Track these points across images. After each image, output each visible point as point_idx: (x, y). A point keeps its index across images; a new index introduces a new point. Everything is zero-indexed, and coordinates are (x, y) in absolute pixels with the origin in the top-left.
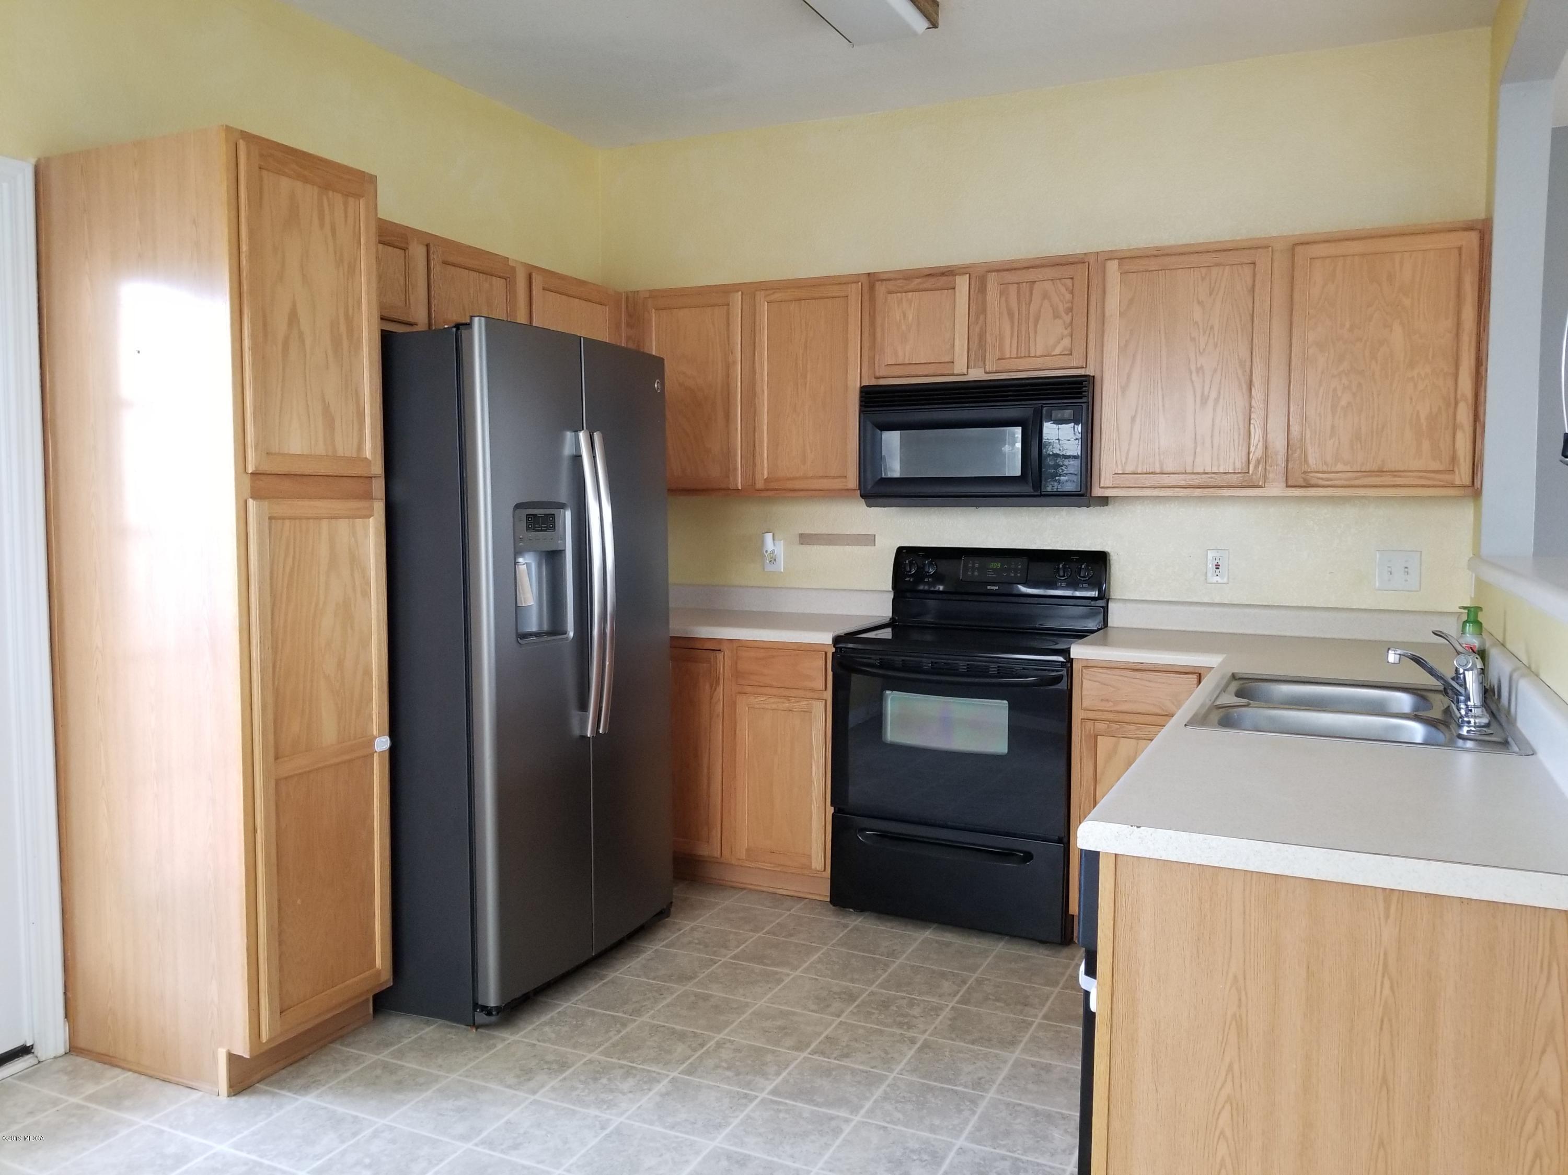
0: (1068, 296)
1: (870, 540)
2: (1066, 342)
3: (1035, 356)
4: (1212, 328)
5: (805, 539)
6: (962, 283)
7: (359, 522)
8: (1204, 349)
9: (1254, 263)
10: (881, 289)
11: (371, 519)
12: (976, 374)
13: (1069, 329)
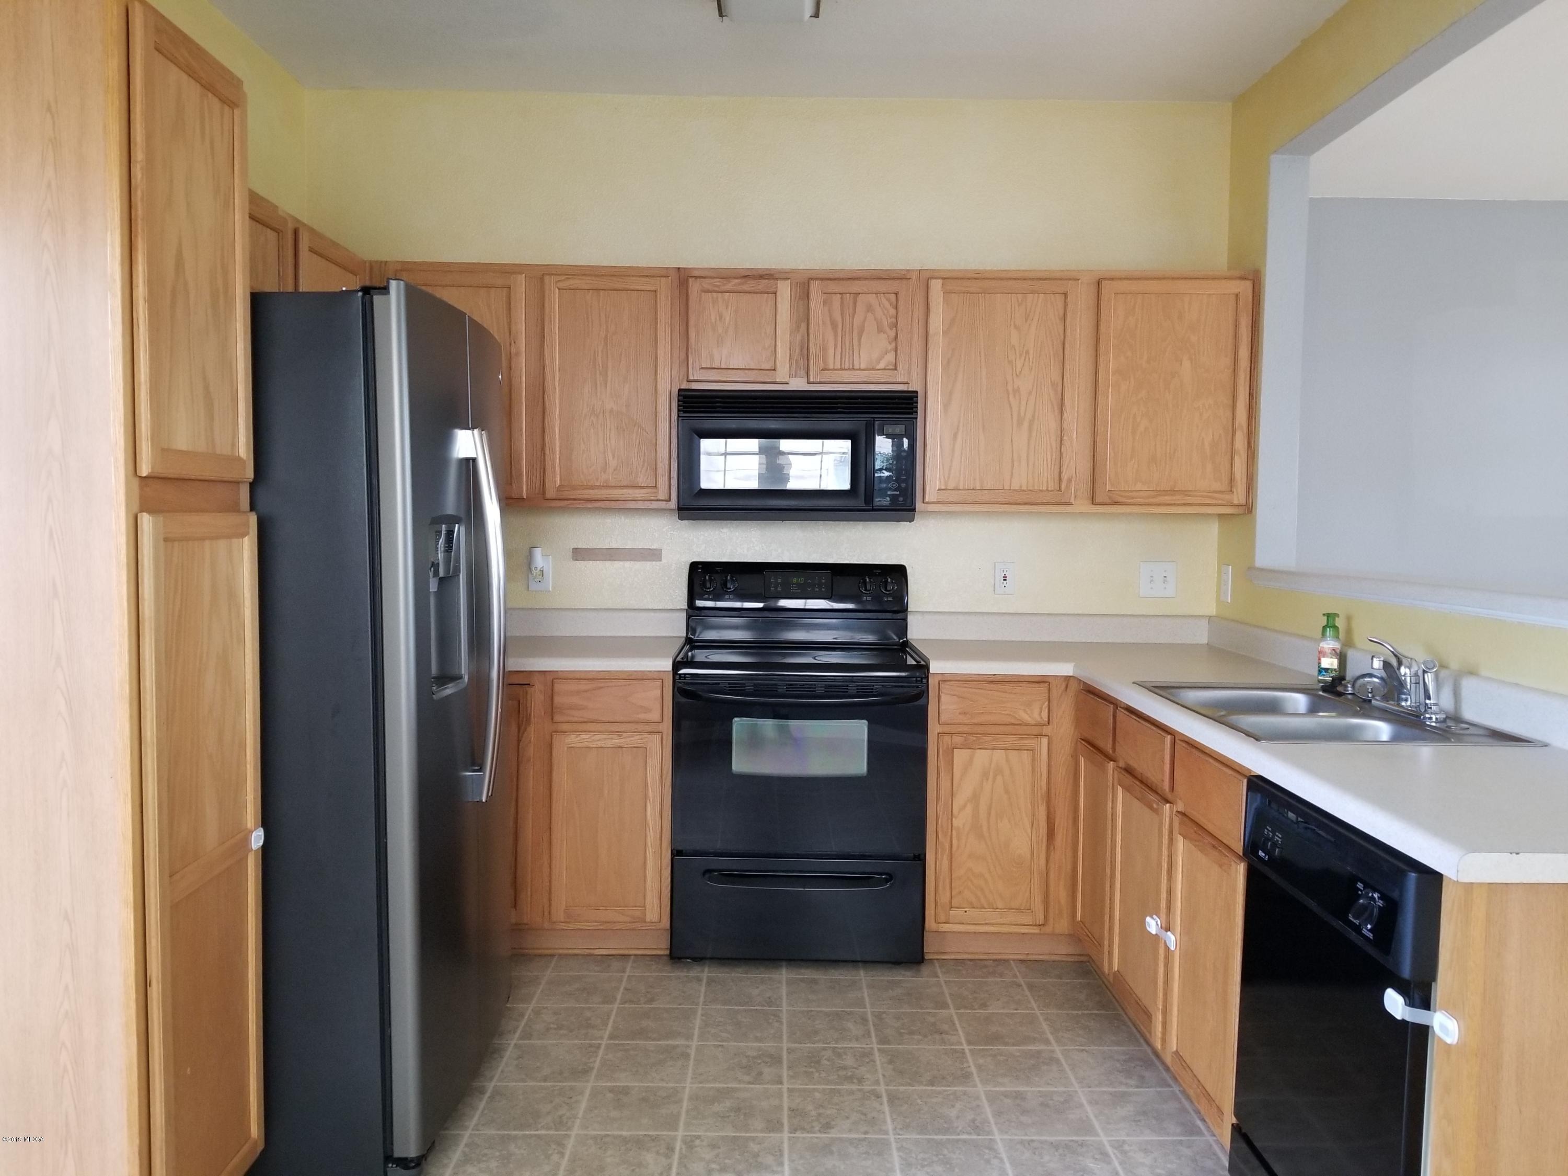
0: (893, 311)
1: (653, 555)
2: (890, 357)
3: (860, 369)
4: (1027, 352)
5: (579, 554)
6: (785, 290)
7: (235, 541)
8: (1020, 373)
9: (1065, 294)
10: (695, 287)
11: (246, 539)
12: (798, 384)
13: (894, 344)
